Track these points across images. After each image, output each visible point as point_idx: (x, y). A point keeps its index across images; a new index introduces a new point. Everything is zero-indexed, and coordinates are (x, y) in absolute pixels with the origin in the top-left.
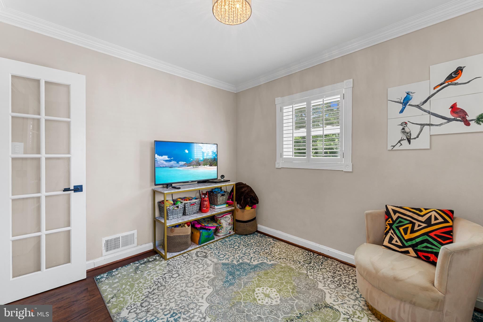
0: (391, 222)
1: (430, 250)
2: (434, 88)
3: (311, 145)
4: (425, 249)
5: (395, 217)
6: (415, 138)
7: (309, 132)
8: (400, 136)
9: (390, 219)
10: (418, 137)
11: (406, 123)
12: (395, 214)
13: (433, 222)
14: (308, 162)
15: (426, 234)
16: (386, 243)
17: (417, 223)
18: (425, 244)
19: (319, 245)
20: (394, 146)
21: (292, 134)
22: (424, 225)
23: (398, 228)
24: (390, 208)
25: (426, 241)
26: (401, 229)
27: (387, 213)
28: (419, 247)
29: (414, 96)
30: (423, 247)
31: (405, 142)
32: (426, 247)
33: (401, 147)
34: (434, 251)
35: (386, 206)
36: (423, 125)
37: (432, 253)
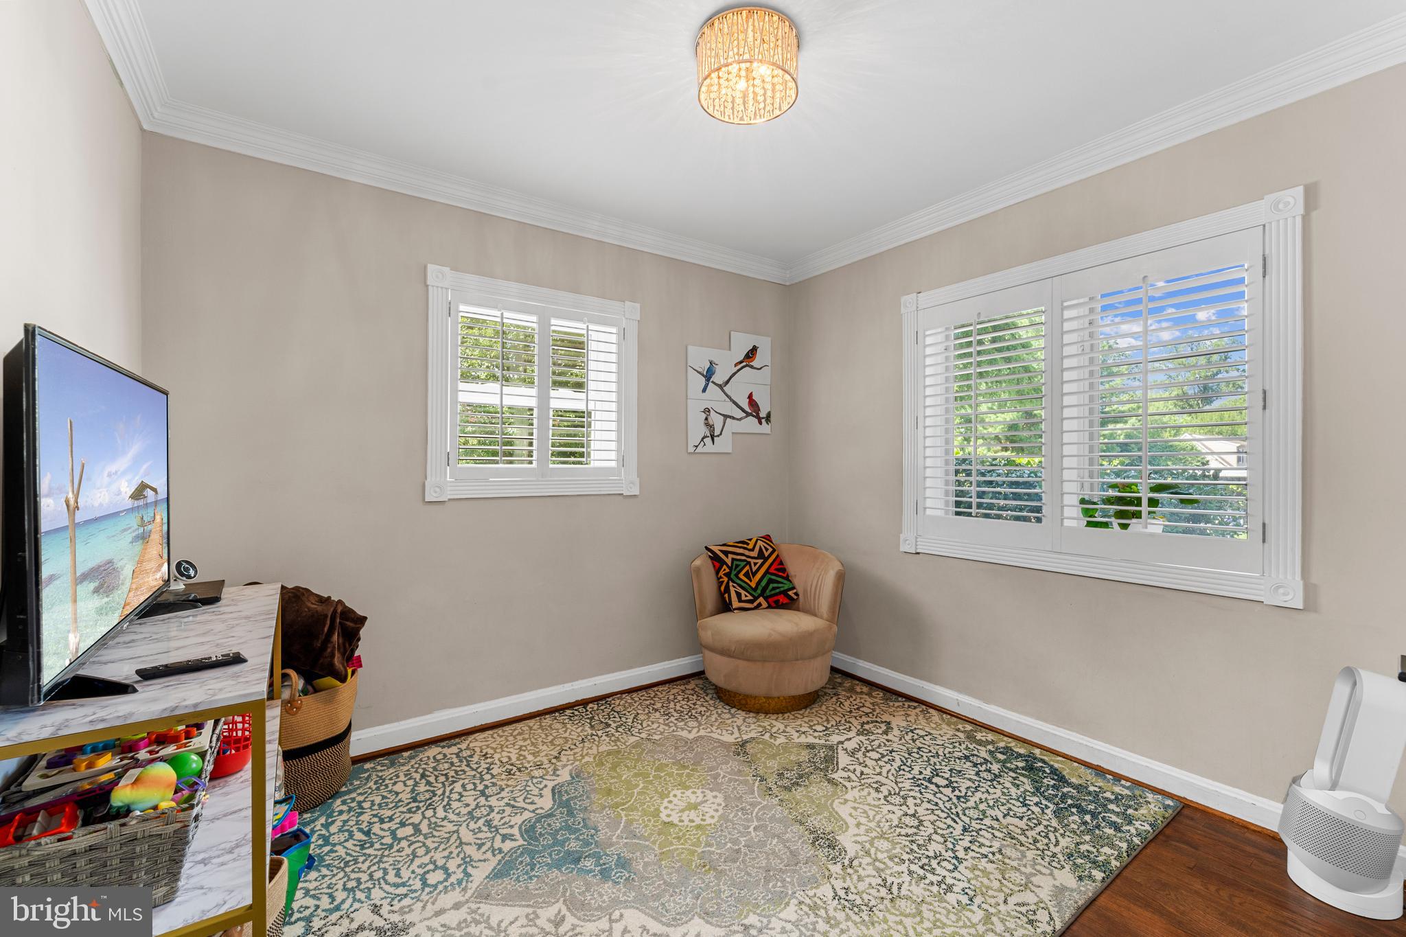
0: (727, 570)
1: (778, 591)
2: (736, 365)
3: (551, 432)
4: (773, 592)
5: (729, 561)
6: (718, 436)
7: (544, 399)
8: (704, 431)
9: (725, 567)
10: (721, 434)
11: (709, 411)
12: (727, 557)
13: (766, 554)
14: (540, 479)
15: (767, 572)
16: (736, 604)
17: (752, 561)
18: (771, 586)
19: (570, 684)
20: (697, 447)
21: (499, 396)
22: (760, 561)
23: (737, 575)
24: (716, 549)
25: (770, 581)
26: (741, 575)
27: (715, 558)
28: (768, 593)
29: (718, 369)
30: (771, 591)
31: (708, 440)
32: (774, 589)
33: (705, 450)
34: (782, 589)
35: (706, 548)
36: (726, 417)
37: (780, 593)
